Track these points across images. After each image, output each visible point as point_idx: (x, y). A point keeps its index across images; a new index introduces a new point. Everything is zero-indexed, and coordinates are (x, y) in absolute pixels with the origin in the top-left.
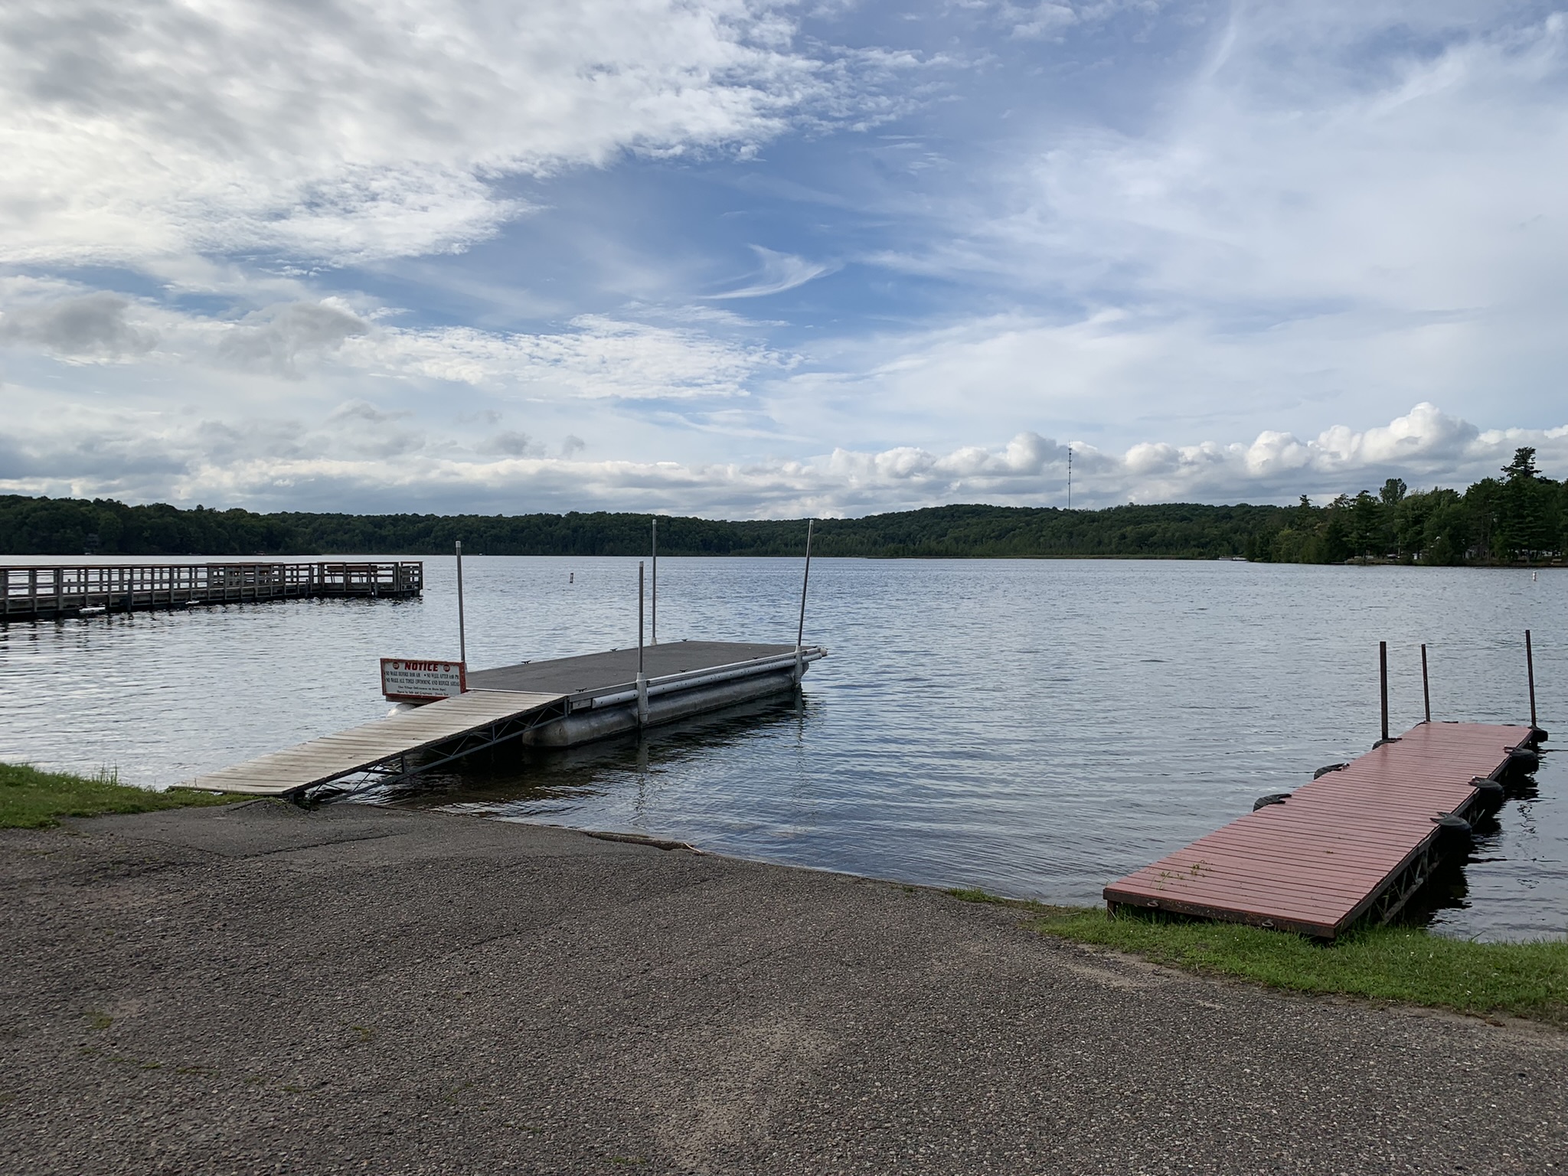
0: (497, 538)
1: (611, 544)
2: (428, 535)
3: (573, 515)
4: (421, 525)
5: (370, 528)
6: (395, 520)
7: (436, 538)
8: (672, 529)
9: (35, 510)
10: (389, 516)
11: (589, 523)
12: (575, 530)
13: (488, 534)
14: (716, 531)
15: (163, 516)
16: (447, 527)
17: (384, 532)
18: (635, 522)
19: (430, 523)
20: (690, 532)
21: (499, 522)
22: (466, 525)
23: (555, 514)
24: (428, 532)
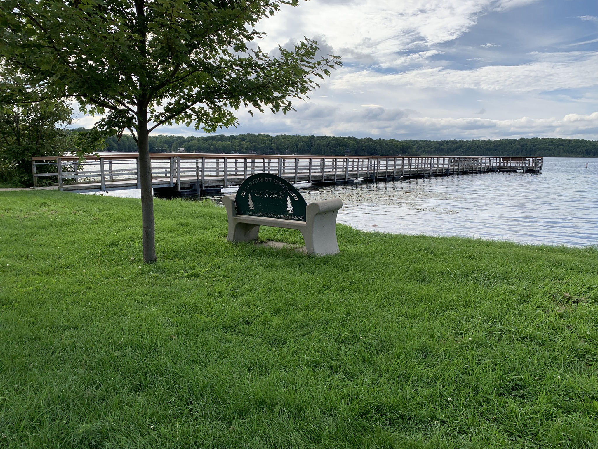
0: (488, 149)
1: (540, 152)
2: (460, 148)
3: (522, 139)
4: (457, 144)
5: (438, 145)
6: (448, 142)
7: (463, 149)
8: (570, 145)
9: (331, 141)
10: (445, 141)
11: (529, 143)
12: (523, 146)
13: (485, 147)
14: (594, 146)
15: (369, 142)
16: (468, 145)
17: (443, 147)
18: (552, 142)
19: (461, 143)
20: (580, 146)
21: (489, 143)
22: (475, 144)
23: (514, 139)
24: (460, 147)
